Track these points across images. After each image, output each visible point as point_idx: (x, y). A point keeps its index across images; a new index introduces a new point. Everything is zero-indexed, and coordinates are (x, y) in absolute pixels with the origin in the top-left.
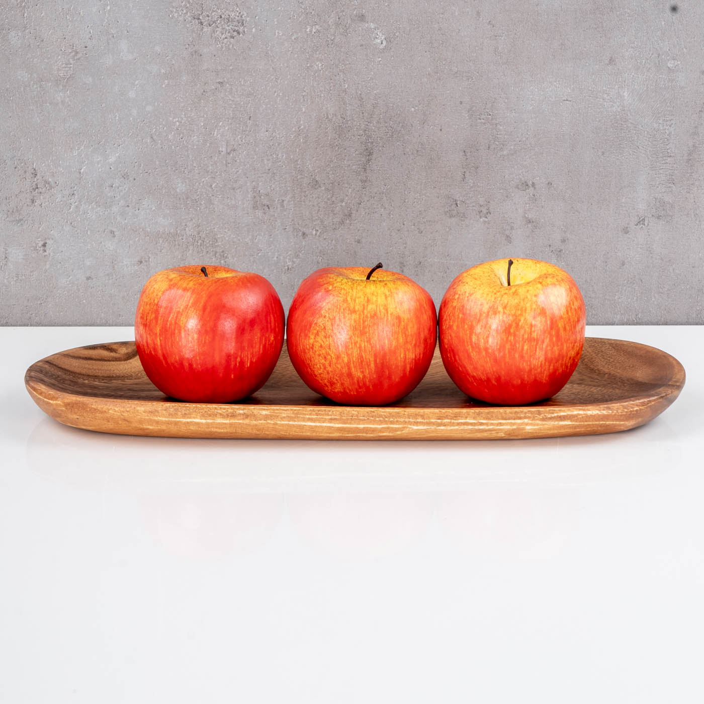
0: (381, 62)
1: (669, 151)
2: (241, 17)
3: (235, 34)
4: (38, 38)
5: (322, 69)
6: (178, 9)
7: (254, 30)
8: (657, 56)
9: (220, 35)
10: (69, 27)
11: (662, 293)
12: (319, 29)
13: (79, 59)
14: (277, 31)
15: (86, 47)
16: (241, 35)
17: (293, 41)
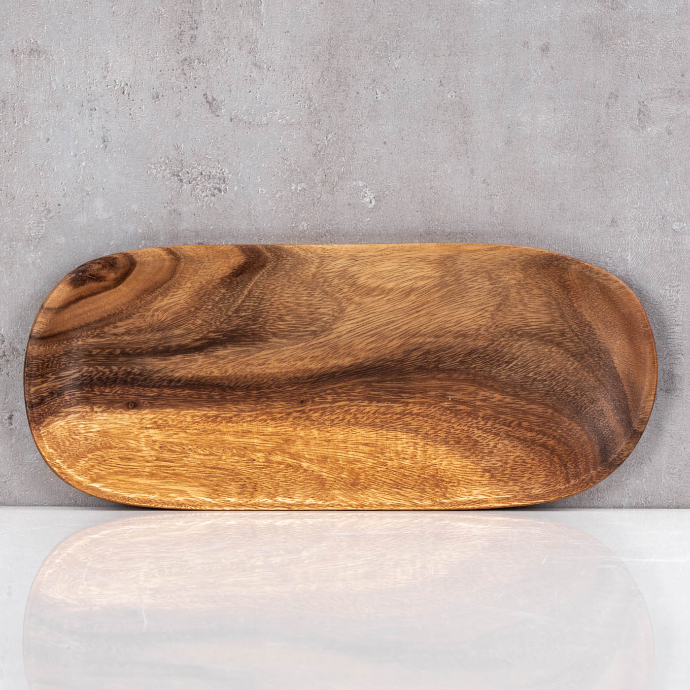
0: (370, 222)
1: (677, 319)
2: (223, 173)
3: (216, 191)
4: (9, 196)
5: (308, 229)
6: (157, 165)
7: (236, 188)
8: (661, 217)
9: (201, 193)
10: (42, 184)
11: (673, 474)
12: (304, 187)
13: (51, 218)
14: (260, 189)
15: (59, 205)
16: (222, 193)
17: (277, 200)
